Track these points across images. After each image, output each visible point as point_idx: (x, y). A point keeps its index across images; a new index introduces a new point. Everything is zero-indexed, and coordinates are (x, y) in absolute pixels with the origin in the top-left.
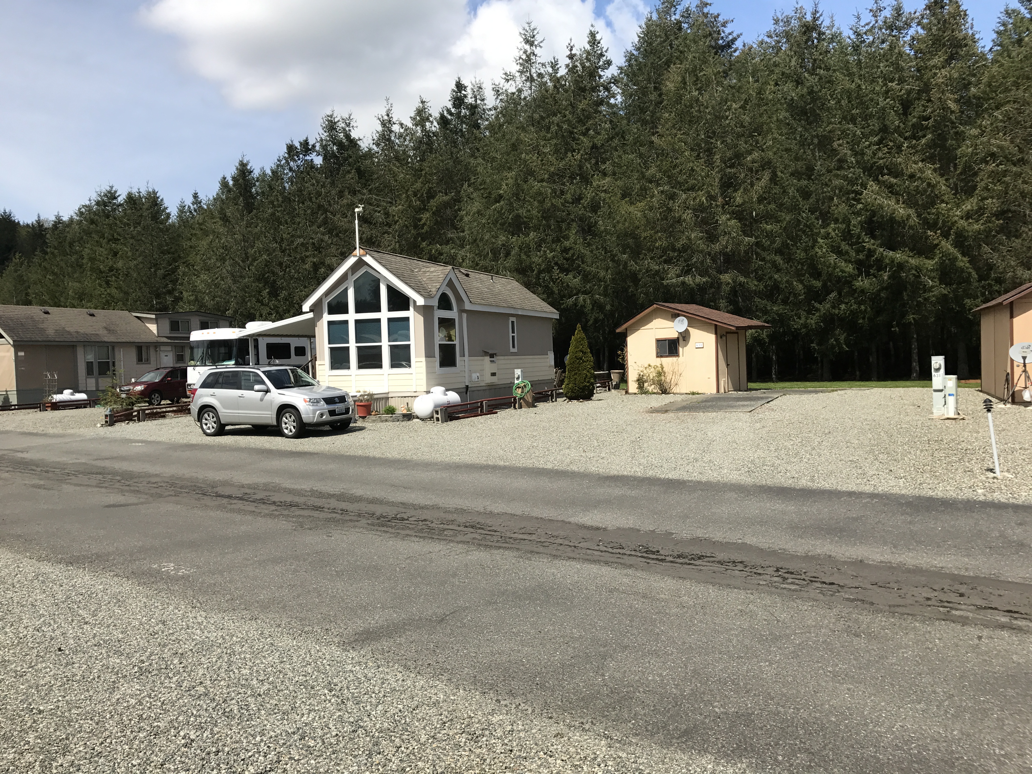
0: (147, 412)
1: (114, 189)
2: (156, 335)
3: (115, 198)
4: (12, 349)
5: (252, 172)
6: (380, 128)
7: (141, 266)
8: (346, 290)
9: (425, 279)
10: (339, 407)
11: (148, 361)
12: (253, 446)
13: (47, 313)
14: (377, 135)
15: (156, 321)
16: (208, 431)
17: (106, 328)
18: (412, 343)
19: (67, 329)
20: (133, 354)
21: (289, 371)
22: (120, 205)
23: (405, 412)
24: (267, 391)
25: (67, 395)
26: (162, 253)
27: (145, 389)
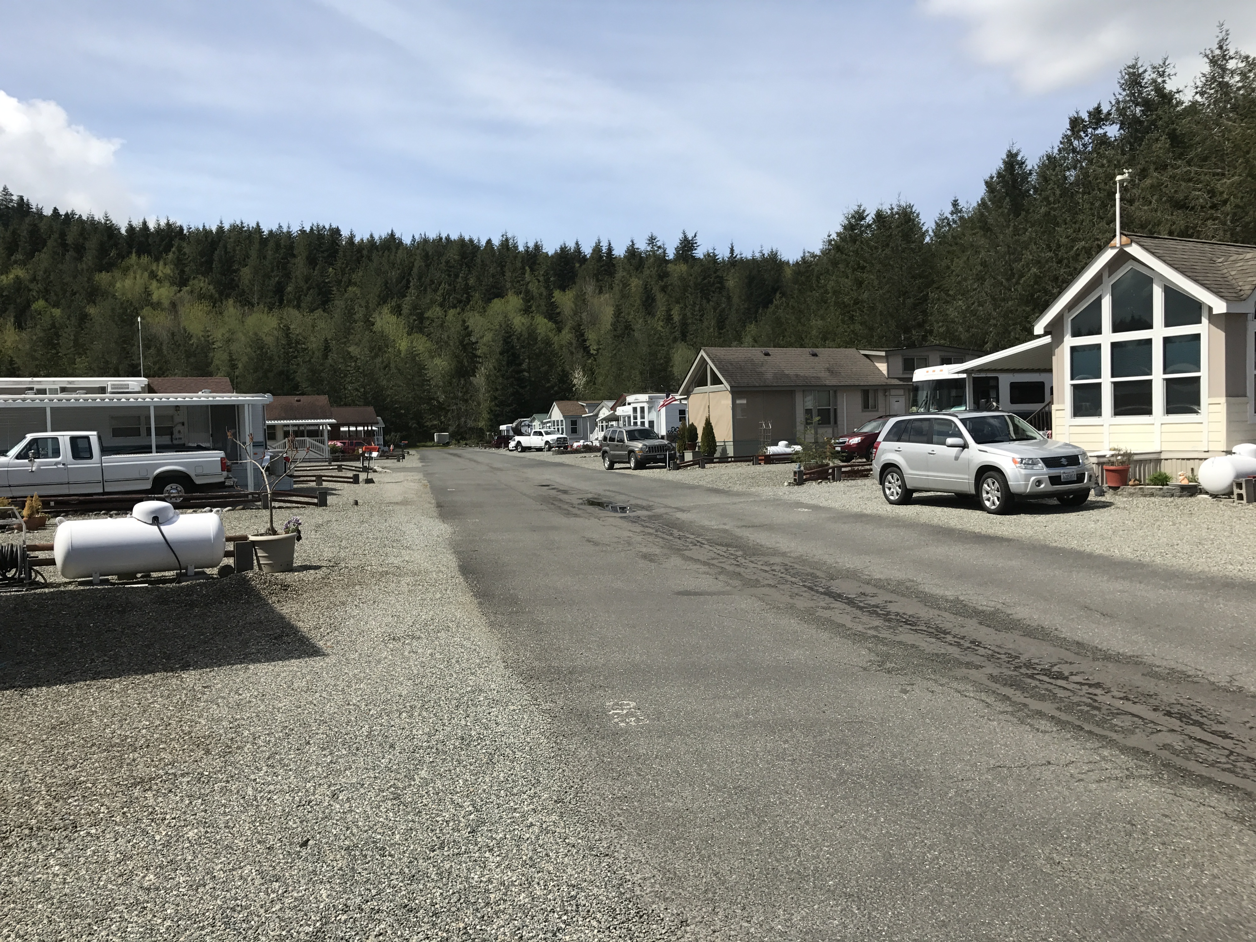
0: (843, 469)
1: (862, 208)
2: (886, 375)
3: (864, 218)
4: (730, 396)
5: (1023, 163)
6: (1206, 68)
7: (887, 296)
8: (1099, 300)
9: (1233, 273)
10: (1070, 471)
11: (875, 408)
12: (935, 521)
13: (767, 354)
14: (1203, 79)
15: (886, 359)
16: (892, 498)
17: (828, 370)
18: (1203, 374)
19: (787, 372)
20: (858, 399)
21: (1007, 418)
22: (869, 226)
23: (1185, 482)
24: (965, 446)
25: (781, 447)
26: (913, 277)
27: (862, 441)
